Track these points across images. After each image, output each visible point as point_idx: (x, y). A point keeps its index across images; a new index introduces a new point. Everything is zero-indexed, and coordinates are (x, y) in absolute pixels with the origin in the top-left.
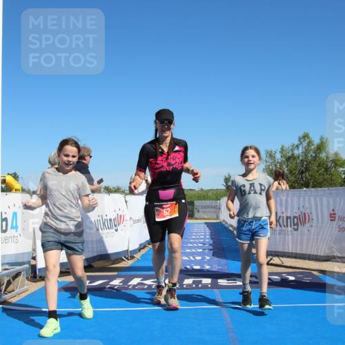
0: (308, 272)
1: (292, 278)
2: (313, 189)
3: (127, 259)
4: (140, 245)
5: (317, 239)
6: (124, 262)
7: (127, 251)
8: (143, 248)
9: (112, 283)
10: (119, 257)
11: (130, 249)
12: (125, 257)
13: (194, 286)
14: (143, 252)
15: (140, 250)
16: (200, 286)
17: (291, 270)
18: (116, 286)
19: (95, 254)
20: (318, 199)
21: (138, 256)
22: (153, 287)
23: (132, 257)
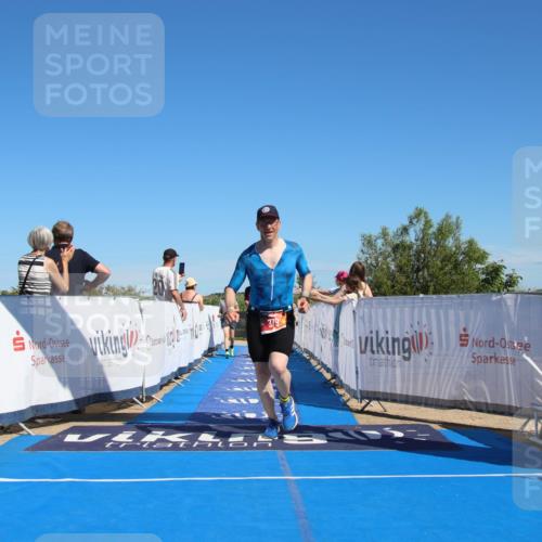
0: (423, 424)
1: (398, 434)
2: (434, 296)
3: (142, 401)
4: (163, 379)
5: (439, 374)
6: (136, 406)
7: (141, 388)
8: (166, 385)
9: (115, 439)
10: (128, 398)
11: (147, 385)
12: (138, 398)
13: (246, 444)
14: (167, 389)
15: (161, 386)
16: (255, 444)
17: (398, 422)
18: (121, 443)
19: (90, 393)
20: (442, 312)
21: (158, 396)
22: (181, 446)
23: (149, 399)
